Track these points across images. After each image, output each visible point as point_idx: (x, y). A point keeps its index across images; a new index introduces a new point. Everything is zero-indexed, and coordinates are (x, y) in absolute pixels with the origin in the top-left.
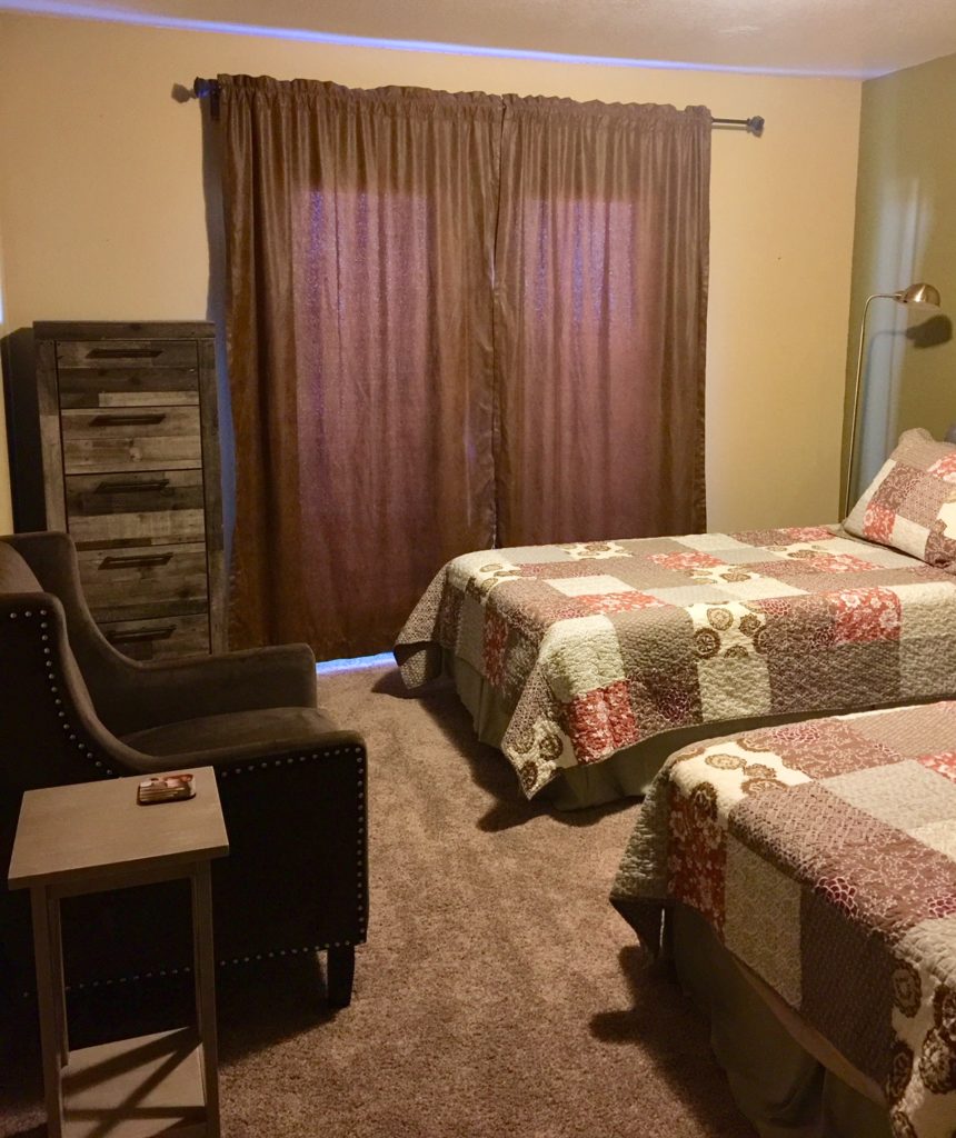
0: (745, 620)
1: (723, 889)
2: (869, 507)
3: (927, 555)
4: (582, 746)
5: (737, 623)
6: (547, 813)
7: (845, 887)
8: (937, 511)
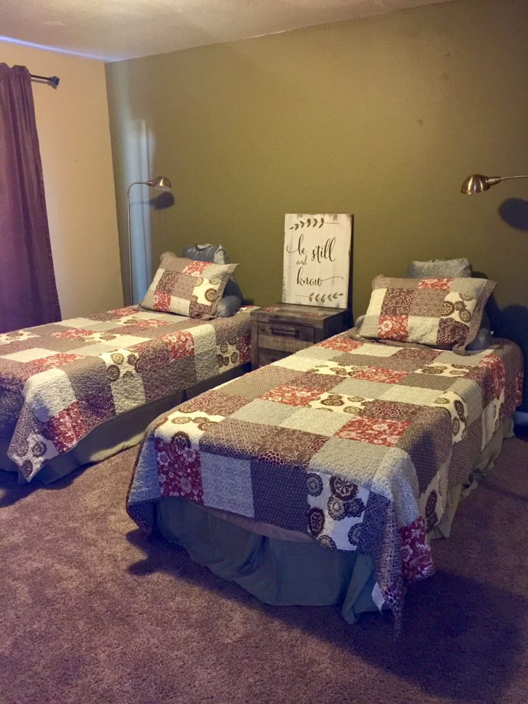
0: (130, 357)
1: (200, 479)
2: (155, 294)
3: (190, 313)
4: (61, 443)
5: (126, 359)
6: (40, 488)
7: (273, 454)
8: (192, 291)
